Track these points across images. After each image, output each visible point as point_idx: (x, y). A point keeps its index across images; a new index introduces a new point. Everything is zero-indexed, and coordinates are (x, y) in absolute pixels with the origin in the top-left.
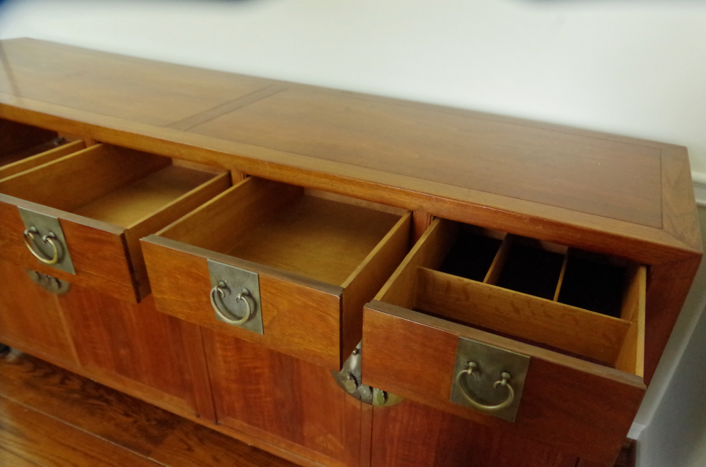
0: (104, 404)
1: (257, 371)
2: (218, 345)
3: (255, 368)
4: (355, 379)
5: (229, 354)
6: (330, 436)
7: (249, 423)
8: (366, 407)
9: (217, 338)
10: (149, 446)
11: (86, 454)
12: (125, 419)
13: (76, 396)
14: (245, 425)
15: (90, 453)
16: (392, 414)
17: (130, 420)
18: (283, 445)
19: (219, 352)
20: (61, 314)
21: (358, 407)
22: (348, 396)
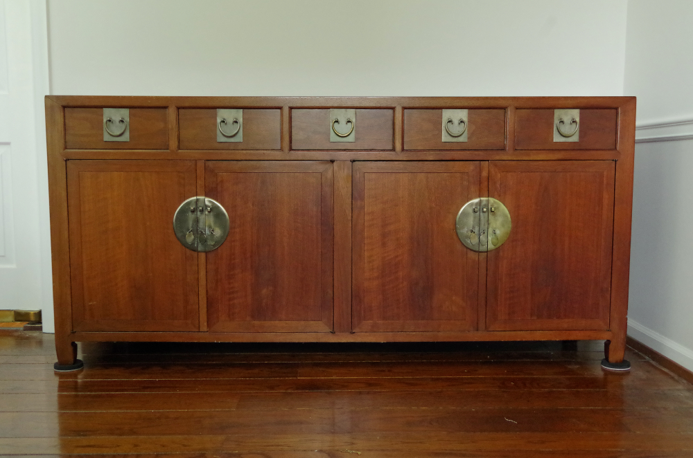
1: (398, 259)
2: (366, 248)
5: (375, 252)
6: (454, 298)
8: (482, 257)
9: (366, 241)
14: (380, 322)
21: (477, 259)
22: (469, 252)
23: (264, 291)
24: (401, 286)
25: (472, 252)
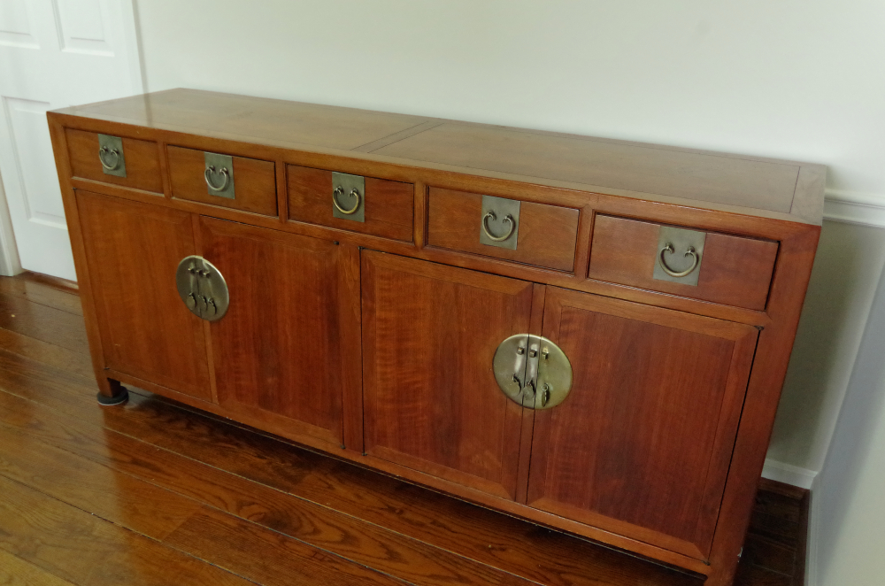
0: (235, 447)
1: (417, 386)
2: (378, 361)
3: (415, 383)
4: (518, 380)
5: (389, 370)
6: (487, 453)
7: (401, 449)
8: (527, 413)
9: (378, 353)
10: (289, 484)
11: (224, 488)
12: (258, 460)
13: (205, 439)
14: (396, 452)
15: (228, 487)
16: (554, 417)
17: (264, 461)
18: (435, 472)
19: (379, 369)
20: (209, 343)
21: (520, 414)
22: (510, 403)
23: (270, 380)
24: (420, 418)
25: (514, 404)
